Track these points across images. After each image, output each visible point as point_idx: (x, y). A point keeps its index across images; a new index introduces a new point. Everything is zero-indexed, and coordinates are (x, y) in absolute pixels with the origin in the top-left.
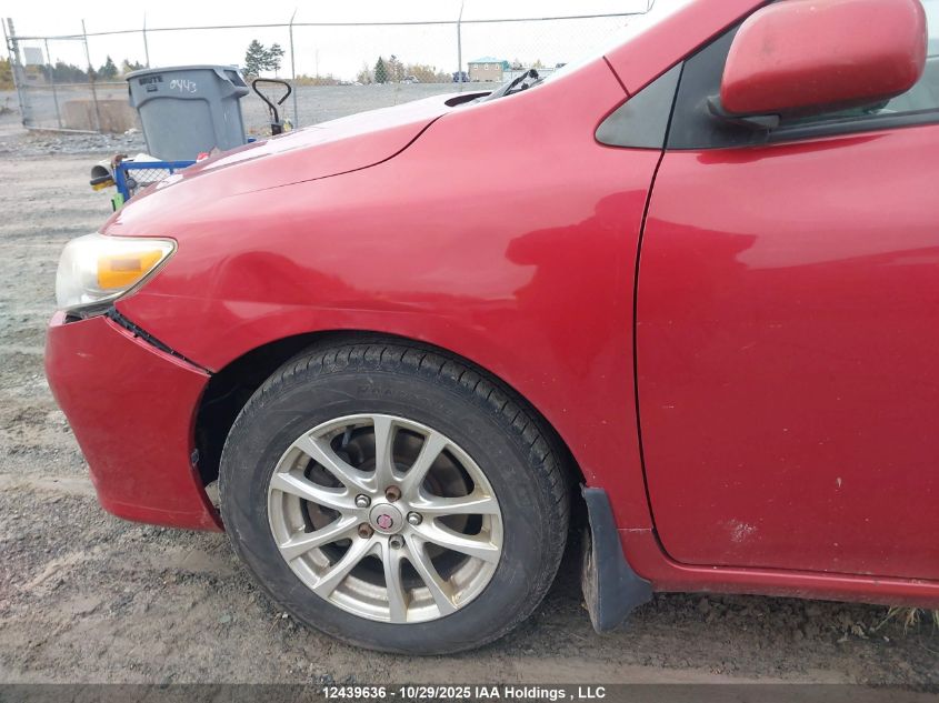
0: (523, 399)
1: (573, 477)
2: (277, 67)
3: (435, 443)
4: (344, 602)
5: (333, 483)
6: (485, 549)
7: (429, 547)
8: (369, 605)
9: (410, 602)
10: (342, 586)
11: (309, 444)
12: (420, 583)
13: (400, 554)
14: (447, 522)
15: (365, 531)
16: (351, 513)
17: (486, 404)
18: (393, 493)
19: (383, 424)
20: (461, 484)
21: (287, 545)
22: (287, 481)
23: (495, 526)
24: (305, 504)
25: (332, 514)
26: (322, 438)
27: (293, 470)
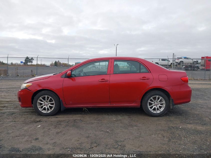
0: (57, 94)
1: (60, 99)
2: (32, 62)
3: (50, 97)
4: (42, 111)
5: (42, 101)
6: (54, 106)
7: (50, 106)
8: (44, 112)
9: (48, 111)
10: (42, 110)
11: (41, 98)
12: (49, 110)
13: (47, 107)
14: (51, 104)
15: (45, 105)
16: (43, 104)
17: (54, 94)
18: (47, 102)
19: (46, 96)
20: (52, 101)
21: (38, 107)
22: (39, 101)
23: (54, 104)
24: (40, 103)
25: (42, 104)
26: (42, 98)
27: (39, 100)
